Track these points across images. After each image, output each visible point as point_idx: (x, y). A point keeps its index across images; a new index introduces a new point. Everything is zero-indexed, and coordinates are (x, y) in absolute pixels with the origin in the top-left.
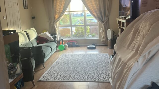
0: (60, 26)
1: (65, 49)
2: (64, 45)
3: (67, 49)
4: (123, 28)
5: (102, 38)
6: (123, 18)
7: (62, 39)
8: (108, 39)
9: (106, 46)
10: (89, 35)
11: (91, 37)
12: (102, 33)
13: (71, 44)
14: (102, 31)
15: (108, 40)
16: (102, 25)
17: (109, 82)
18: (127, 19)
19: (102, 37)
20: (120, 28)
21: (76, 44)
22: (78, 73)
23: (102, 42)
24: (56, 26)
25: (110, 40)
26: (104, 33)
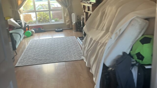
0: (24, 11)
1: (32, 35)
2: (31, 31)
3: (34, 34)
4: (88, 12)
5: (67, 23)
6: (89, 3)
7: (28, 25)
8: (73, 22)
9: (71, 30)
10: (52, 20)
11: (54, 22)
12: (67, 17)
13: (37, 29)
14: (66, 16)
15: (73, 24)
16: (66, 9)
17: (83, 60)
18: (93, 3)
19: (67, 21)
20: (85, 12)
21: (42, 29)
22: (52, 56)
23: (68, 26)
24: (19, 13)
25: (75, 24)
26: (68, 17)
